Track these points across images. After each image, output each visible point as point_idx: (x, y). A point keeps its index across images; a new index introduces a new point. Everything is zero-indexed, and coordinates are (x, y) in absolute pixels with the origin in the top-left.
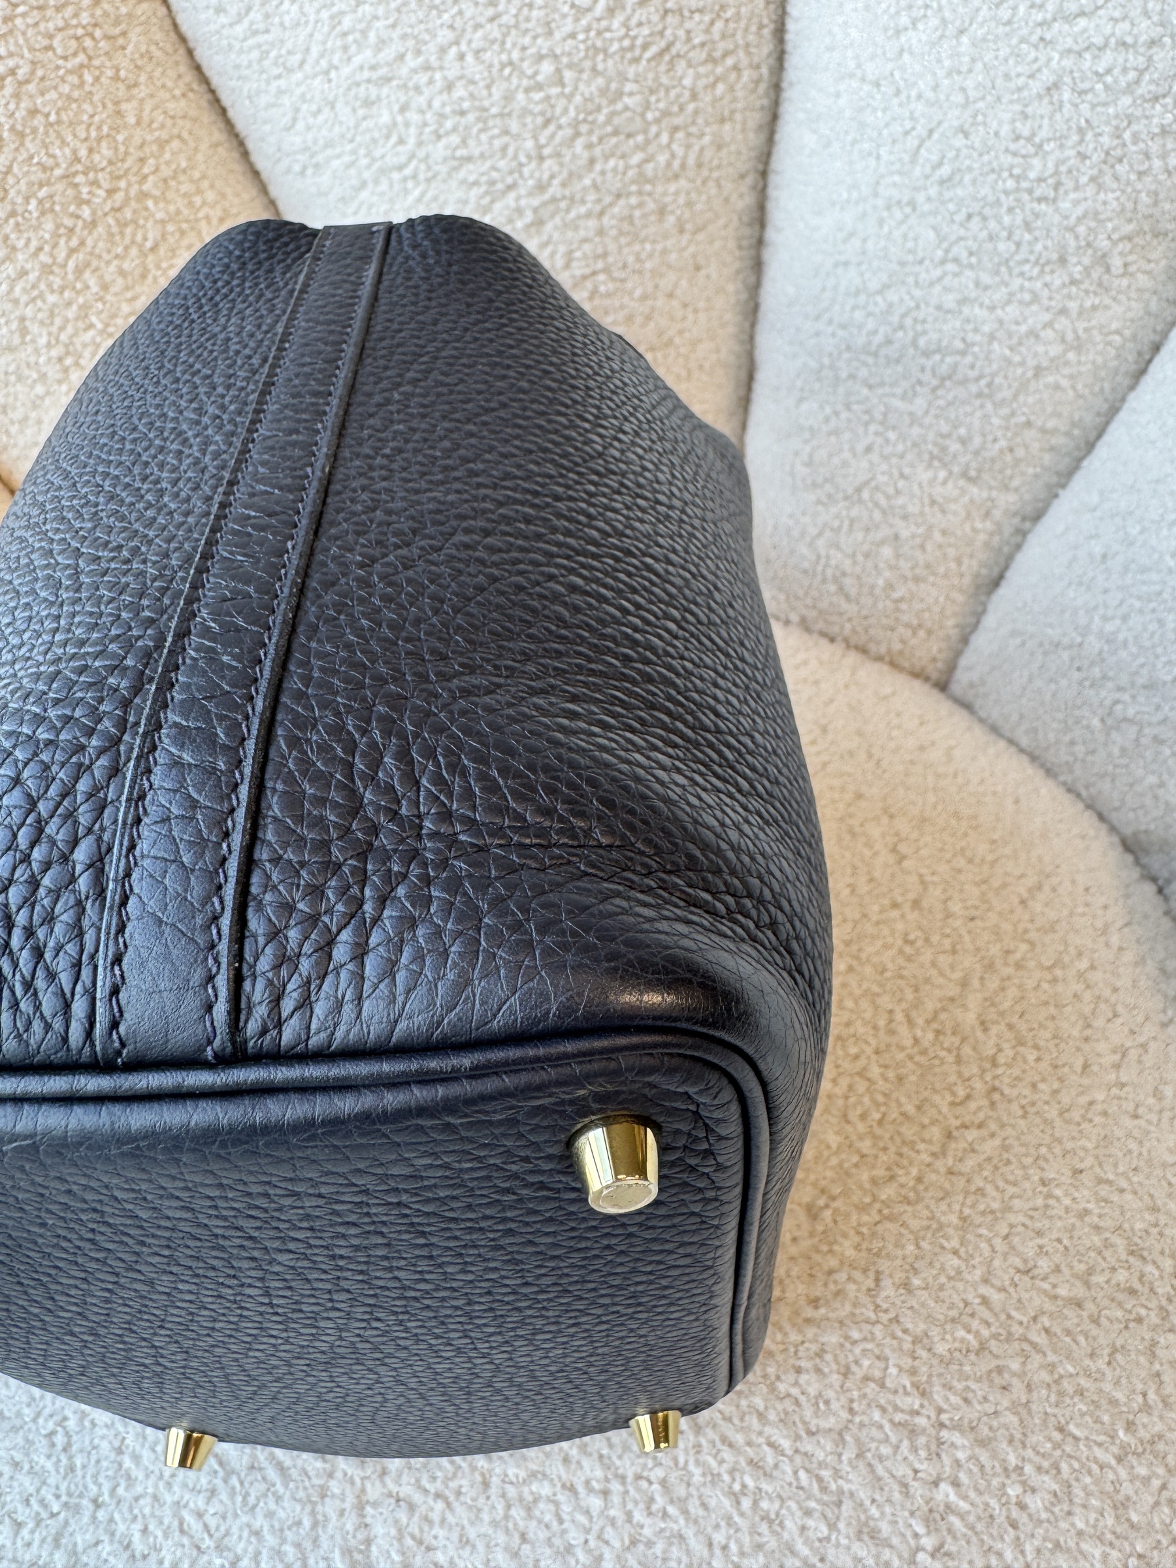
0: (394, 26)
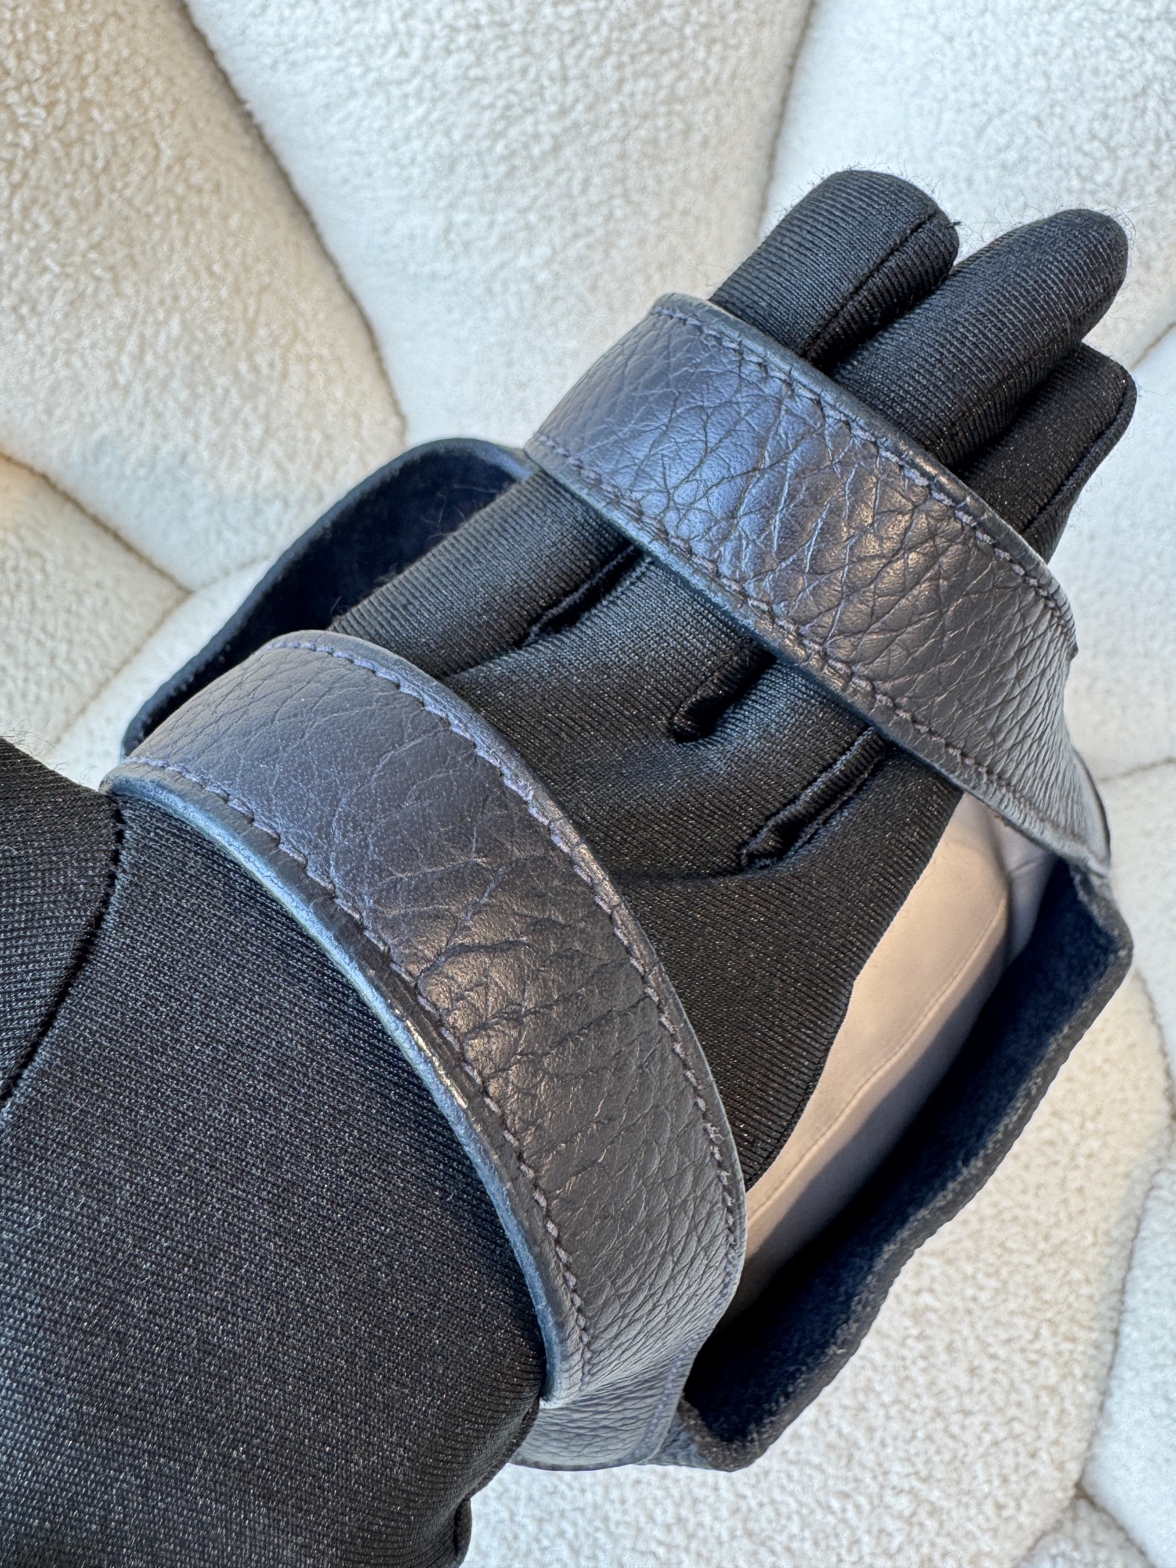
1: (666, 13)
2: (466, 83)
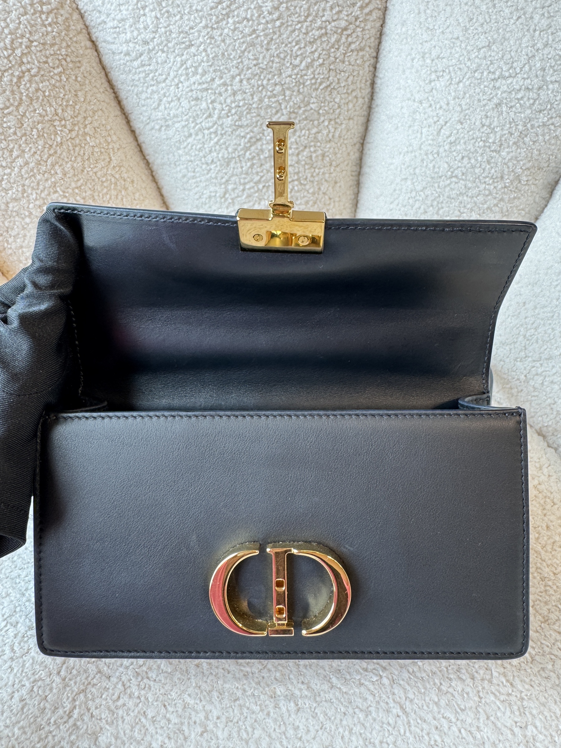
0: (211, 66)
1: (312, 106)
2: (235, 128)
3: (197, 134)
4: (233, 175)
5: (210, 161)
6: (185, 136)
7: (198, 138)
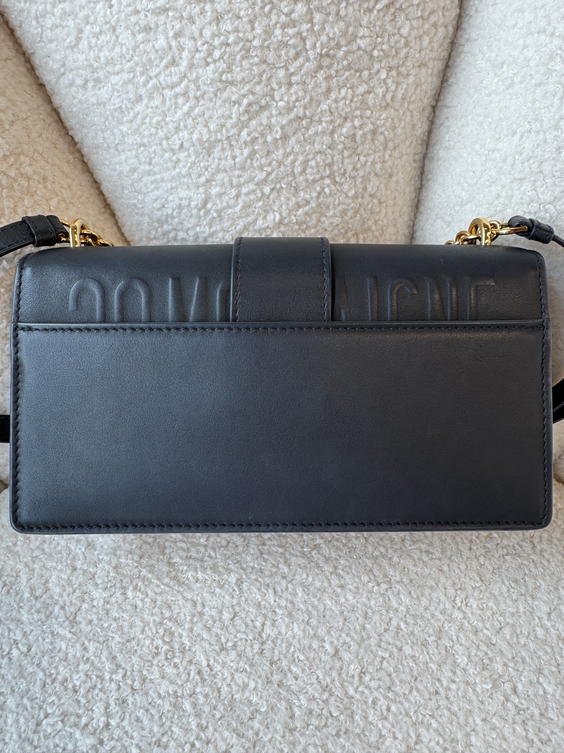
3: (151, 98)
4: (218, 171)
5: (177, 147)
6: (129, 100)
7: (152, 104)
